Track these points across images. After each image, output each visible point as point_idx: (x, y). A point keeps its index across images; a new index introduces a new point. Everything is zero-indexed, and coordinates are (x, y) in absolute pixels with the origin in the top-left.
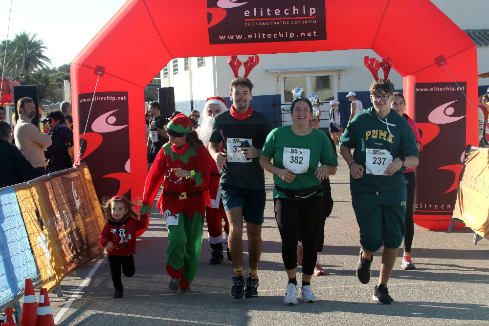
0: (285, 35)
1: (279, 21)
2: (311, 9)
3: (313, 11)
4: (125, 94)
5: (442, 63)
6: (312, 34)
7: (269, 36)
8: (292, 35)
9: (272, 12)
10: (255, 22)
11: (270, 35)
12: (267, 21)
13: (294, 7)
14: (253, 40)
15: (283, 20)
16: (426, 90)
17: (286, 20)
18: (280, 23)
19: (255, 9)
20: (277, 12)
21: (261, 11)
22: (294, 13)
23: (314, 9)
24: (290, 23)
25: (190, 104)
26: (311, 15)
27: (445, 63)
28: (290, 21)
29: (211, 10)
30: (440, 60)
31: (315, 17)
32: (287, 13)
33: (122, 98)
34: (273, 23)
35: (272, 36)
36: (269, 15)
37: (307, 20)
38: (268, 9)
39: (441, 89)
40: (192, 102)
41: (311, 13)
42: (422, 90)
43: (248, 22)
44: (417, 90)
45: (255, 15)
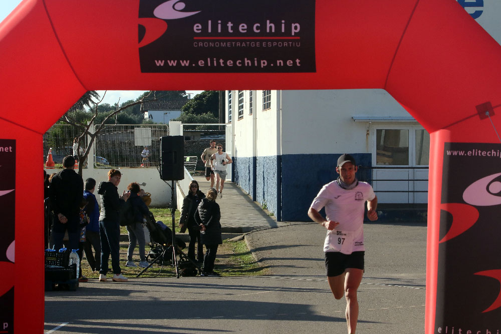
0: (253, 63)
1: (245, 41)
2: (293, 25)
3: (296, 28)
4: (12, 143)
5: (487, 113)
6: (295, 63)
7: (230, 63)
8: (264, 63)
9: (236, 28)
10: (209, 41)
11: (232, 62)
12: (226, 41)
13: (268, 21)
14: (206, 69)
15: (250, 41)
16: (462, 153)
17: (255, 41)
18: (246, 44)
19: (210, 22)
20: (242, 28)
21: (220, 26)
22: (268, 31)
23: (298, 25)
24: (261, 44)
25: (252, 161)
26: (293, 34)
27: (492, 114)
28: (261, 41)
29: (144, 21)
30: (484, 110)
31: (299, 38)
32: (257, 29)
33: (6, 149)
34: (235, 44)
35: (235, 63)
36: (230, 31)
37: (288, 41)
38: (230, 23)
39: (484, 153)
40: (255, 159)
41: (293, 31)
42: (455, 153)
43: (198, 41)
44: (449, 153)
45: (210, 31)
